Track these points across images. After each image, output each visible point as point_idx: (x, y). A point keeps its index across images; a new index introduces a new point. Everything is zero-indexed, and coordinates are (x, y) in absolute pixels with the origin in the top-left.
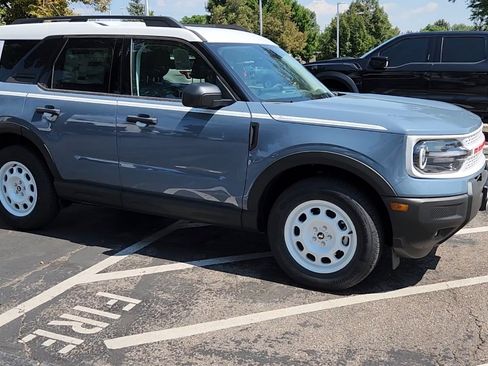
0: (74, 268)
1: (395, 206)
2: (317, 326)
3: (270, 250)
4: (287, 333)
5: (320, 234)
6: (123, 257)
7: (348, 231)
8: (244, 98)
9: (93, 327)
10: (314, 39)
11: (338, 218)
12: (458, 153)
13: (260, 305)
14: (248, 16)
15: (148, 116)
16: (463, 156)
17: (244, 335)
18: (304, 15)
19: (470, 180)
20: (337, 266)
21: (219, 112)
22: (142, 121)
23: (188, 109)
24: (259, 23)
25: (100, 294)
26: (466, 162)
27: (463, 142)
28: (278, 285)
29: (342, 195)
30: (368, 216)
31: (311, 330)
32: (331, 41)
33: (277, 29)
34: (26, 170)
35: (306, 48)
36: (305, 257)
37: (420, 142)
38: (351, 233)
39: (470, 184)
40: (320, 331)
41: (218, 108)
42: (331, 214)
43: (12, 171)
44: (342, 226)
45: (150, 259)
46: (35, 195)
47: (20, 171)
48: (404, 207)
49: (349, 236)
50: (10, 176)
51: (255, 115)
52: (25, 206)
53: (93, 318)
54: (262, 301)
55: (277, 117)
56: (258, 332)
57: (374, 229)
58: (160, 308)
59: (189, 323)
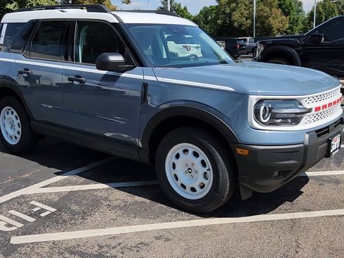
0: (27, 183)
1: (239, 151)
2: (168, 240)
3: (157, 179)
4: (141, 243)
5: (189, 169)
6: (65, 177)
7: (207, 168)
8: (142, 65)
9: (12, 226)
10: (297, 21)
11: (201, 158)
12: (298, 111)
13: (137, 219)
14: (245, 5)
15: (81, 77)
16: (303, 113)
17: (109, 242)
18: (290, 4)
19: (307, 133)
20: (201, 194)
21: (124, 75)
22: (77, 81)
23: (104, 72)
24: (253, 10)
25: (33, 203)
26: (305, 118)
27: (303, 102)
28: (160, 205)
29: (202, 141)
30: (220, 158)
31: (161, 242)
32: (309, 23)
33: (266, 14)
34: (15, 113)
35: (290, 28)
36: (180, 186)
37: (260, 101)
38: (209, 169)
39: (307, 136)
40: (168, 244)
41: (123, 72)
42: (196, 155)
43: (8, 113)
44: (204, 164)
45: (83, 179)
46: (20, 130)
47: (12, 113)
48: (246, 152)
49: (208, 172)
50: (7, 116)
51: (147, 78)
52: (16, 138)
53: (16, 220)
54: (141, 217)
55: (160, 79)
56: (120, 241)
57: (224, 168)
58: (66, 216)
59: (79, 229)
